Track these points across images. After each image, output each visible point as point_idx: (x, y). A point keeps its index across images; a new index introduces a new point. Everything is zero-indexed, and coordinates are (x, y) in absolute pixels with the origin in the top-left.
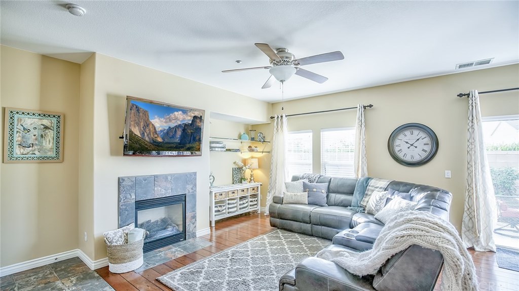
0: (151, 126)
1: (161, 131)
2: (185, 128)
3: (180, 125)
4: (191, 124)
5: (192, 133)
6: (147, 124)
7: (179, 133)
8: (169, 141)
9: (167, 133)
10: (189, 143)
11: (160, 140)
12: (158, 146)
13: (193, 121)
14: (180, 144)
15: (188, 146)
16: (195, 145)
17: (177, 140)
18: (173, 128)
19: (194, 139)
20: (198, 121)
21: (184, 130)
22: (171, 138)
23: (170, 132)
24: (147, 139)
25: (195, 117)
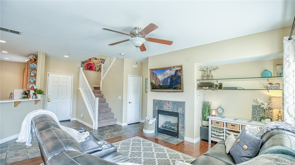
0: (158, 79)
1: (162, 81)
2: (171, 77)
3: (169, 77)
4: (175, 75)
5: (175, 79)
6: (157, 78)
7: (169, 80)
8: (165, 85)
9: (164, 81)
10: (175, 85)
11: (161, 84)
12: (161, 87)
13: (176, 73)
14: (170, 86)
15: (174, 87)
16: (178, 86)
17: (168, 84)
18: (166, 78)
19: (177, 83)
20: (178, 72)
21: (171, 79)
22: (166, 83)
23: (165, 80)
24: (157, 84)
25: (177, 71)
